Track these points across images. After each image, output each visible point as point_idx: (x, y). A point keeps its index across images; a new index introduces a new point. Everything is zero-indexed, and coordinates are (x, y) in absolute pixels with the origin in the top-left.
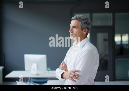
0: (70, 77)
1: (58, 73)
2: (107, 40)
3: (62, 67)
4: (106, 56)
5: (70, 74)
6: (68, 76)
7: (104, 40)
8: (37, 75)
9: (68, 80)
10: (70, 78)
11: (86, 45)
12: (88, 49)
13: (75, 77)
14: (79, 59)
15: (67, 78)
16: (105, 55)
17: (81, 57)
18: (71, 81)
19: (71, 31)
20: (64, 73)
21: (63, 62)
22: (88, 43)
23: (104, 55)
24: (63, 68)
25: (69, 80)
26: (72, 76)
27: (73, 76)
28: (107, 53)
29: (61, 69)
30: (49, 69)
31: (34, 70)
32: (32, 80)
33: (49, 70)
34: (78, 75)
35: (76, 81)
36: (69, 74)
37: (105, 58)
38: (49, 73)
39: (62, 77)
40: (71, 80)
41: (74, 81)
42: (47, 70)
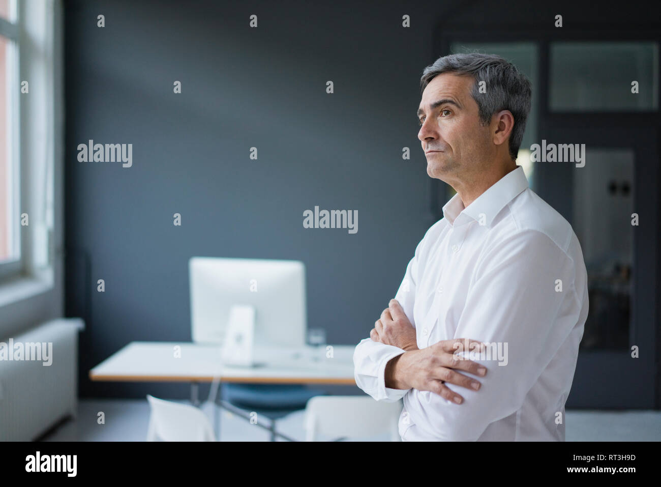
0: (431, 377)
1: (368, 360)
2: (626, 189)
3: (390, 330)
4: (623, 274)
5: (434, 361)
6: (423, 375)
7: (613, 188)
8: (256, 366)
9: (424, 393)
10: (435, 385)
11: (515, 208)
12: (526, 228)
13: (457, 378)
14: (478, 283)
15: (414, 383)
16: (618, 269)
17: (489, 270)
18: (438, 399)
19: (429, 131)
20: (397, 359)
21: (391, 304)
22: (525, 197)
23: (608, 270)
24: (391, 337)
25: (428, 396)
26: (442, 373)
27: (447, 371)
28: (628, 259)
29: (384, 342)
30: (318, 338)
31: (239, 339)
32: (228, 393)
33: (316, 345)
34: (475, 367)
35: (463, 400)
36: (427, 363)
37: (616, 288)
38: (316, 360)
39: (390, 383)
40: (439, 393)
41: (453, 400)
42: (309, 343)
